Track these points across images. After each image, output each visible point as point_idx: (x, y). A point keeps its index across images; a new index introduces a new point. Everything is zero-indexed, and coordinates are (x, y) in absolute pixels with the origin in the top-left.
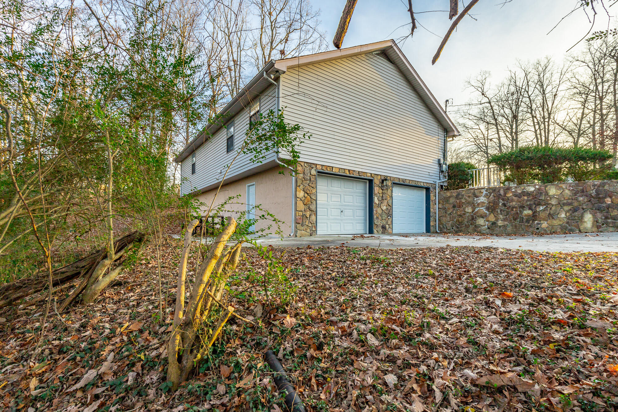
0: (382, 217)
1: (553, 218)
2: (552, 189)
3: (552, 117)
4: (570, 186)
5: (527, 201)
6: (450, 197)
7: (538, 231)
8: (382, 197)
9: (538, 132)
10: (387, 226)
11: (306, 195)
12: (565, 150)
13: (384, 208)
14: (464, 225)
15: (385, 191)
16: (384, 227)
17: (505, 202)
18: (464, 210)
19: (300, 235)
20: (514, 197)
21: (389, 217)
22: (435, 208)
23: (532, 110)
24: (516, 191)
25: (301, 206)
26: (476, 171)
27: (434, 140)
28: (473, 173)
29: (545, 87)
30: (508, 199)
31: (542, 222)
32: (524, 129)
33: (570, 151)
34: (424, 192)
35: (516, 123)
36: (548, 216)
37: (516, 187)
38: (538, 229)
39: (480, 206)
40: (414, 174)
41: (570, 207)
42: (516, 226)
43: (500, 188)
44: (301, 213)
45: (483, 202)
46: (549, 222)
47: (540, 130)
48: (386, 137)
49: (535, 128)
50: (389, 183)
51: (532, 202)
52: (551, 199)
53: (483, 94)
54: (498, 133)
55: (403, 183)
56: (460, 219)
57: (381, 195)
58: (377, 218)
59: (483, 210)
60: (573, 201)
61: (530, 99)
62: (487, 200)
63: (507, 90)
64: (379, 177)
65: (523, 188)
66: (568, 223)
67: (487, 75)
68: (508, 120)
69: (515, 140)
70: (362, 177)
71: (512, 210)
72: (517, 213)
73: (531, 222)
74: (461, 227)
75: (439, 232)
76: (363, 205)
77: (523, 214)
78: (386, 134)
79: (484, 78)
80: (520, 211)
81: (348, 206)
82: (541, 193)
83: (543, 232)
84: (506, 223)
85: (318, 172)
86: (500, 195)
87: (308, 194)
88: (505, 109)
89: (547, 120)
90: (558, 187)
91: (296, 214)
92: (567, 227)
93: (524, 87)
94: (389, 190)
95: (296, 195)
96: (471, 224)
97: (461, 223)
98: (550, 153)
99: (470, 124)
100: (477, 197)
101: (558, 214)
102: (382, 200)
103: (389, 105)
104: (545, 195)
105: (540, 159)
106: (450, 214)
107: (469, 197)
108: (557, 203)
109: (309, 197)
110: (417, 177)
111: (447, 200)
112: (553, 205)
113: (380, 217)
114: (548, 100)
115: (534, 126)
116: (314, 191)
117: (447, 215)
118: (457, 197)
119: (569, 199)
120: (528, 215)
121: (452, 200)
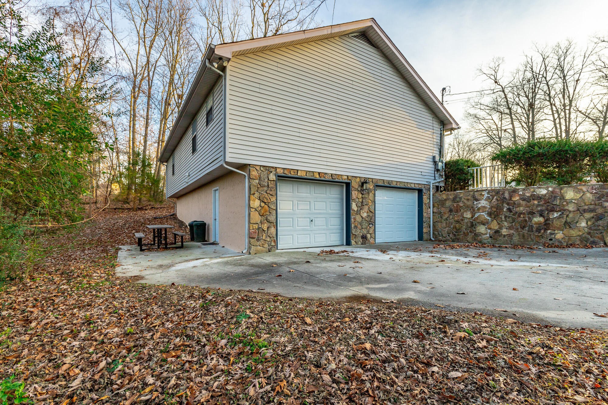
0: (362, 226)
1: (570, 227)
2: (569, 192)
3: (573, 104)
4: (592, 189)
5: (538, 206)
6: (446, 200)
7: (551, 242)
8: (362, 202)
9: (557, 121)
10: (369, 236)
11: (263, 204)
12: (587, 144)
13: (364, 215)
14: (462, 233)
15: (366, 196)
16: (364, 237)
17: (511, 207)
18: (462, 215)
19: (255, 252)
20: (521, 201)
21: (371, 226)
22: (429, 212)
23: (550, 97)
24: (524, 194)
25: (256, 217)
26: (477, 170)
27: (428, 134)
28: (473, 171)
29: (565, 72)
30: (515, 203)
31: (556, 232)
32: (541, 119)
33: (593, 145)
34: (416, 194)
35: (533, 112)
36: (564, 224)
37: (524, 189)
38: (551, 240)
39: (481, 211)
40: (403, 174)
41: (592, 215)
42: (524, 236)
43: (504, 190)
44: (256, 226)
45: (484, 207)
46: (566, 231)
47: (560, 119)
48: (366, 133)
49: (554, 117)
50: (370, 186)
51: (544, 208)
52: (567, 204)
53: (496, 82)
54: (512, 124)
55: (388, 185)
56: (457, 225)
57: (361, 200)
58: (356, 227)
59: (484, 215)
60: (597, 207)
61: (548, 85)
62: (489, 204)
63: (522, 76)
64: (358, 180)
65: (532, 190)
66: (589, 233)
67: (500, 62)
68: (524, 109)
69: (531, 130)
70: (337, 180)
71: (519, 216)
72: (526, 221)
73: (542, 231)
74: (458, 235)
75: (433, 239)
76: (338, 212)
77: (533, 222)
78: (366, 130)
79: (497, 65)
80: (529, 218)
81: (320, 214)
82: (555, 197)
83: (557, 244)
84: (512, 232)
85: (279, 176)
86: (505, 198)
87: (265, 203)
88: (520, 97)
89: (568, 108)
90: (576, 190)
91: (249, 227)
92: (588, 239)
93: (541, 73)
94: (371, 194)
95: (249, 205)
96: (470, 232)
97: (458, 230)
98: (567, 148)
99: (482, 114)
100: (477, 200)
101: (577, 222)
102: (361, 206)
103: (371, 96)
104: (560, 199)
105: (555, 155)
106: (446, 219)
107: (468, 200)
108: (575, 209)
109: (266, 206)
110: (406, 178)
111: (442, 203)
112: (570, 212)
113: (359, 226)
114: (569, 85)
115: (553, 114)
116: (273, 199)
117: (443, 220)
118: (454, 200)
119: (591, 204)
120: (539, 223)
121: (448, 204)
